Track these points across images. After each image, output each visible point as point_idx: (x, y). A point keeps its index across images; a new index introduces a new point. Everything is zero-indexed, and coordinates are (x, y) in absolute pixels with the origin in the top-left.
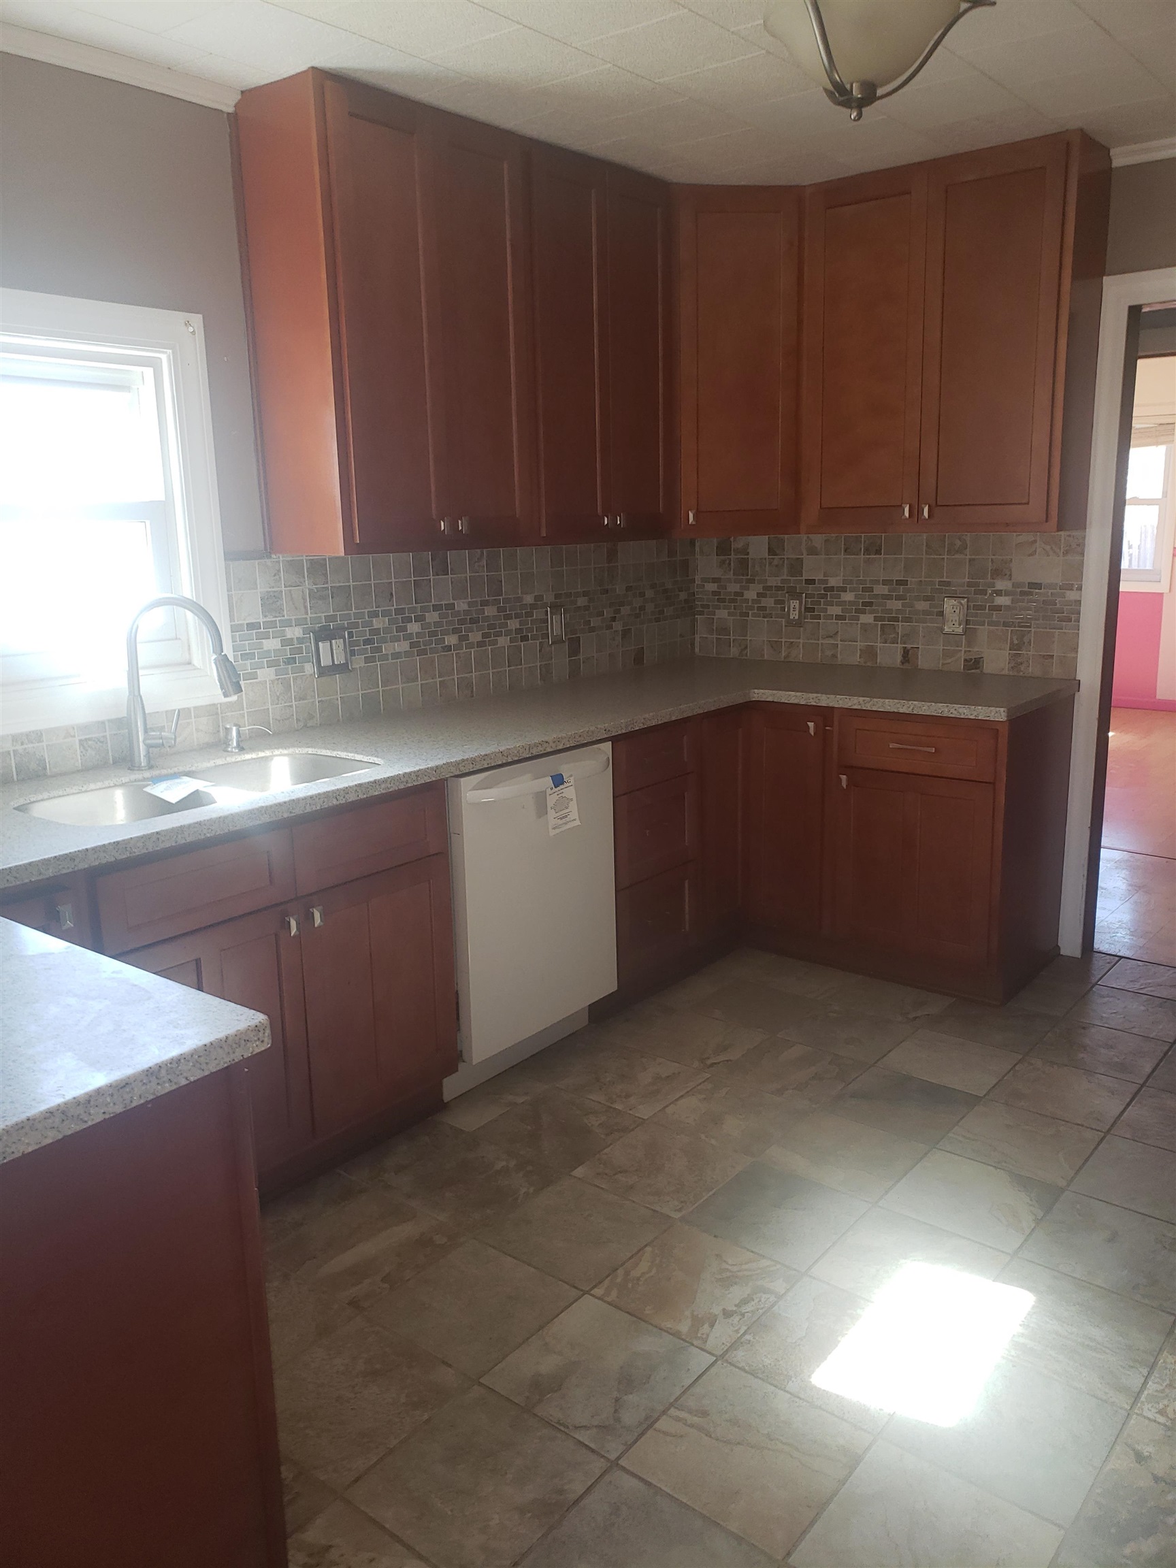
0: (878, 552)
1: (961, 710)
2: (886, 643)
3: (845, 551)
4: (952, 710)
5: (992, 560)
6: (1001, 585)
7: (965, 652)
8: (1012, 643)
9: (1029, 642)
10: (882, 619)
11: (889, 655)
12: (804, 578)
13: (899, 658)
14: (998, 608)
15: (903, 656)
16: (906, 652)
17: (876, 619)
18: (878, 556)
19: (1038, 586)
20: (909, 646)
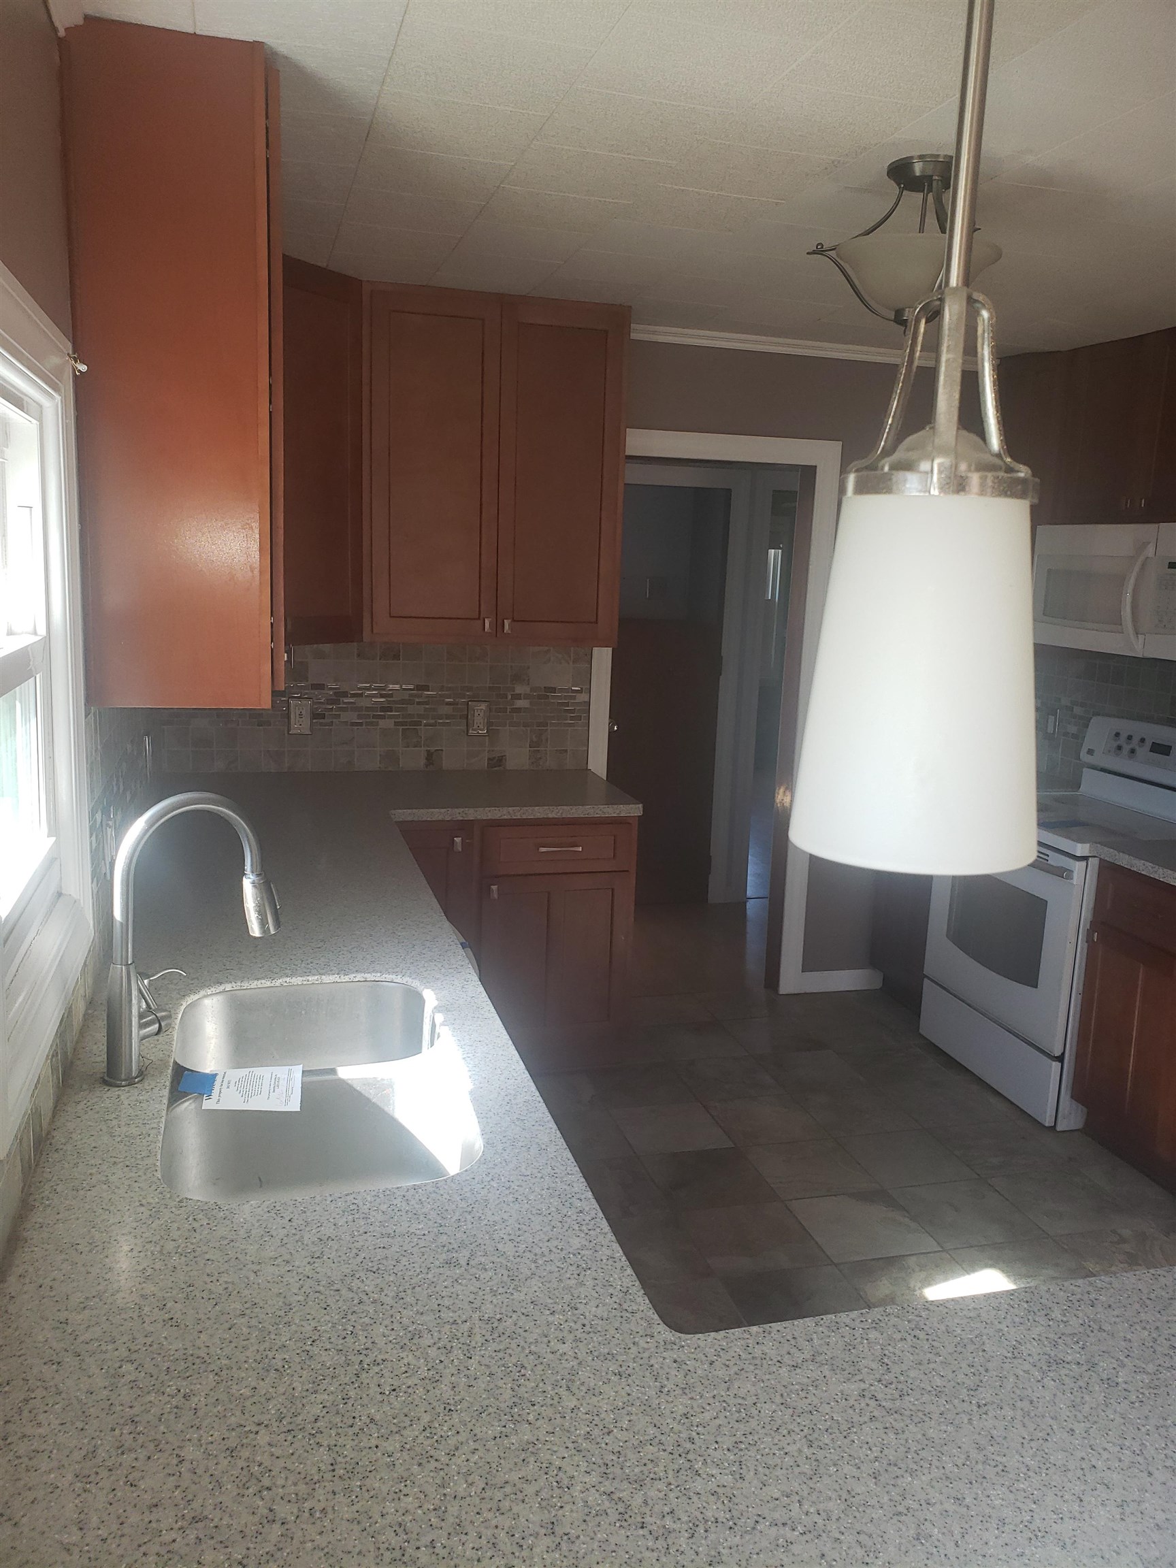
0: (397, 657)
1: (605, 811)
2: (408, 747)
3: (359, 655)
4: (598, 811)
5: (511, 667)
6: (519, 689)
7: (489, 751)
8: (532, 741)
9: (547, 740)
10: (402, 724)
11: (412, 759)
12: (310, 682)
13: (422, 762)
14: (518, 710)
15: (426, 759)
16: (429, 755)
17: (396, 724)
18: (396, 661)
19: (553, 690)
20: (432, 749)
